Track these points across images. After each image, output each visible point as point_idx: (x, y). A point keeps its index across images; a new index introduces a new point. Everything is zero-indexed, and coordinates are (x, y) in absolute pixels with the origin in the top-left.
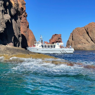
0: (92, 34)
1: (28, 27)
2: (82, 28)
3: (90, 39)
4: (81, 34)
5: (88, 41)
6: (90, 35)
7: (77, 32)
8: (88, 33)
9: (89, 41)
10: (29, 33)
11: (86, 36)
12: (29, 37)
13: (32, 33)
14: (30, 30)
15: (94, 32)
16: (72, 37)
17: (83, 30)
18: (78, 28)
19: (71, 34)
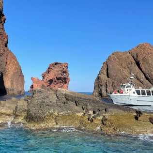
0: (147, 66)
1: (6, 46)
2: (126, 52)
3: (144, 77)
4: (124, 65)
5: (139, 80)
6: (143, 68)
7: (117, 60)
8: (138, 64)
9: (142, 80)
10: (9, 58)
11: (136, 69)
13: (14, 57)
14: (10, 52)
15: (150, 62)
16: (107, 70)
17: (128, 57)
18: (118, 52)
19: (104, 63)
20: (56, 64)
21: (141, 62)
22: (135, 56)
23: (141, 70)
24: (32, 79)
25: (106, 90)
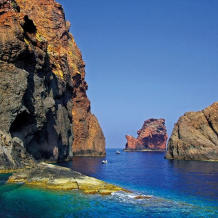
1: (89, 111)
2: (199, 112)
4: (196, 126)
5: (212, 141)
6: (215, 128)
7: (189, 120)
8: (210, 124)
9: (214, 141)
10: (91, 122)
12: (90, 130)
14: (93, 115)
16: (179, 131)
17: (200, 117)
18: (190, 113)
19: (175, 124)
20: (152, 120)
21: (213, 122)
22: (208, 116)
23: (213, 130)
24: (127, 137)
25: (178, 152)
